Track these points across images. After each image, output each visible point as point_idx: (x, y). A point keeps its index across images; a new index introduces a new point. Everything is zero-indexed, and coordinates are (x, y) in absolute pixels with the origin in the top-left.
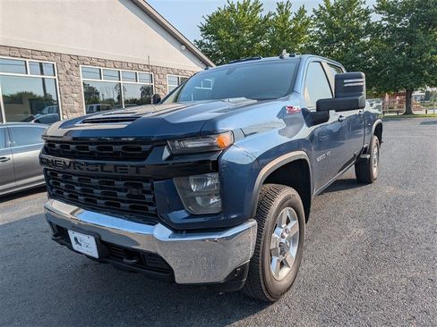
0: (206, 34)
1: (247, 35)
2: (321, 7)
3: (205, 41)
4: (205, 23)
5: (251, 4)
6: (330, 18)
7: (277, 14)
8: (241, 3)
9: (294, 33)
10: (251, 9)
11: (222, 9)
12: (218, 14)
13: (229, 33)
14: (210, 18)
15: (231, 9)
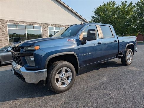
0: (96, 14)
1: (110, 13)
2: (139, 2)
3: (95, 16)
4: (95, 10)
5: (112, 3)
6: (142, 5)
7: (121, 5)
8: (109, 3)
9: (128, 12)
10: (112, 4)
11: (101, 5)
12: (100, 7)
13: (104, 13)
14: (97, 9)
15: (105, 5)
